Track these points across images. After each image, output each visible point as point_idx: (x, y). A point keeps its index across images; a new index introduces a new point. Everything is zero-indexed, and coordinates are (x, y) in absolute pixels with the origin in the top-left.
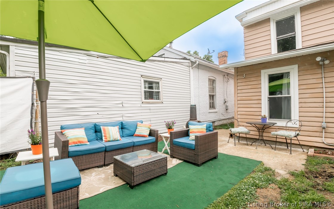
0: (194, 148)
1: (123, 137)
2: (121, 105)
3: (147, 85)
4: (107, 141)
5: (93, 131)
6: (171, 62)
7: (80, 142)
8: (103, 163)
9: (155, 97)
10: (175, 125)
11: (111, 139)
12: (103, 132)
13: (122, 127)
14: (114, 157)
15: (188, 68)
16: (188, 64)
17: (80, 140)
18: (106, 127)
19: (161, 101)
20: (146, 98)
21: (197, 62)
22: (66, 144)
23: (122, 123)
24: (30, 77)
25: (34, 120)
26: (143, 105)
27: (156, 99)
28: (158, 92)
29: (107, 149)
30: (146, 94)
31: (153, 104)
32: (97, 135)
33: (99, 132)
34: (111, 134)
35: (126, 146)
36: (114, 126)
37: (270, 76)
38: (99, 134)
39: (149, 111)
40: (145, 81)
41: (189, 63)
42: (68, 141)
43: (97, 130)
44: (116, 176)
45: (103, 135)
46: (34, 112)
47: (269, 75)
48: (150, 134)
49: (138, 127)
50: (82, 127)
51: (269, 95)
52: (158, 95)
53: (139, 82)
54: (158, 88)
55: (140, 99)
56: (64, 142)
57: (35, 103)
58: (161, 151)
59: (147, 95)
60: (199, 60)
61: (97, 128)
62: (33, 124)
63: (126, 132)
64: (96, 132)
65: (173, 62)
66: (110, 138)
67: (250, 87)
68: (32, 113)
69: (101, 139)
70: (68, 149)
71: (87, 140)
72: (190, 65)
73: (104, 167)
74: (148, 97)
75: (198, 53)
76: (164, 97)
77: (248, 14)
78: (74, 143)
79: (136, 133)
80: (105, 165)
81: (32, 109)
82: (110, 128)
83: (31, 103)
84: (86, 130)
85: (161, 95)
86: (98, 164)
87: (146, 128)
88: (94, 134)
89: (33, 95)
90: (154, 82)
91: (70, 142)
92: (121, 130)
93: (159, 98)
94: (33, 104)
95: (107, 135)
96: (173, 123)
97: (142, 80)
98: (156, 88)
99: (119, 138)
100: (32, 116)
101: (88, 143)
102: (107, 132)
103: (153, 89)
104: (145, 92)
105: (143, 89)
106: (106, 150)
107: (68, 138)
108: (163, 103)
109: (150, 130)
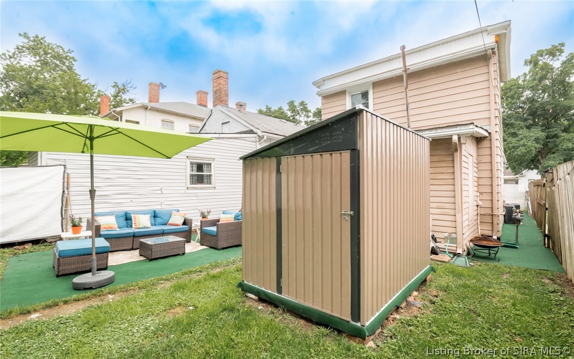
0: (215, 235)
1: (155, 225)
2: (160, 192)
3: (195, 168)
4: (136, 228)
5: (124, 219)
6: (228, 138)
7: (110, 228)
8: (131, 247)
9: (206, 181)
10: (210, 214)
11: (141, 227)
12: (133, 219)
13: (155, 216)
14: (140, 240)
15: (255, 144)
16: (255, 139)
17: (111, 226)
18: (136, 215)
19: (213, 186)
20: (192, 183)
21: (265, 137)
22: (98, 228)
23: (155, 211)
24: (61, 165)
25: (64, 208)
26: (187, 191)
27: (208, 184)
28: (210, 175)
29: (136, 235)
30: (194, 177)
31: (201, 190)
32: (127, 223)
33: (129, 220)
34: (141, 222)
35: (155, 233)
36: (145, 214)
38: (129, 221)
39: (196, 198)
40: (192, 163)
41: (256, 137)
42: (100, 226)
43: (128, 218)
44: (141, 255)
45: (133, 222)
46: (65, 200)
48: (184, 223)
49: (172, 216)
50: (113, 215)
52: (210, 179)
53: (184, 164)
54: (210, 171)
55: (184, 185)
56: (96, 226)
57: (66, 191)
58: (194, 241)
59: (195, 179)
60: (267, 134)
61: (127, 216)
62: (63, 211)
63: (159, 220)
64: (127, 219)
65: (231, 138)
66: (140, 225)
68: (62, 201)
69: (131, 227)
70: (99, 232)
71: (117, 226)
72: (258, 140)
73: (132, 251)
74: (195, 181)
75: (306, 104)
76: (217, 181)
77: (325, 81)
78: (105, 228)
79: (169, 222)
80: (132, 249)
81: (63, 196)
82: (140, 215)
83: (62, 191)
84: (117, 217)
85: (213, 178)
86: (126, 248)
87: (179, 217)
88: (125, 222)
89: (64, 182)
90: (205, 163)
91: (101, 227)
92: (153, 218)
93: (210, 182)
94: (64, 192)
95: (137, 223)
96: (209, 212)
97: (188, 162)
98: (207, 170)
99: (149, 225)
100: (62, 204)
101: (118, 229)
102: (137, 220)
103: (203, 172)
104: (192, 176)
105: (189, 172)
106: (134, 236)
107: (100, 224)
108: (216, 188)
109: (185, 219)
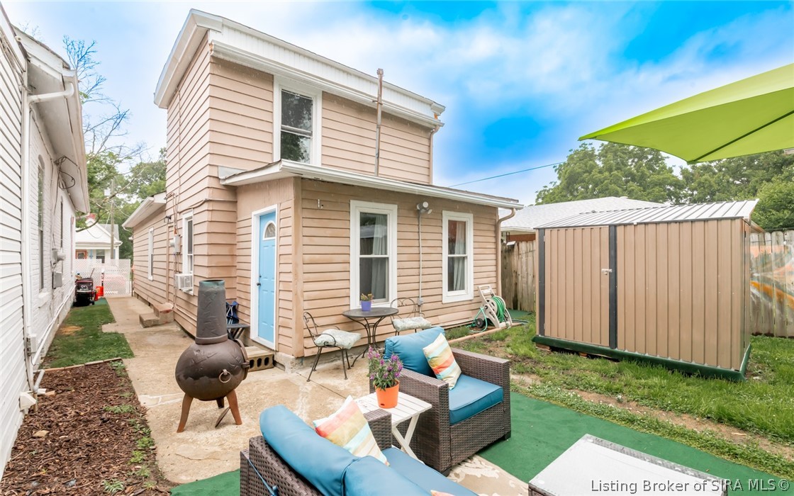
37: (363, 216)
47: (361, 213)
51: (361, 254)
67: (328, 232)
